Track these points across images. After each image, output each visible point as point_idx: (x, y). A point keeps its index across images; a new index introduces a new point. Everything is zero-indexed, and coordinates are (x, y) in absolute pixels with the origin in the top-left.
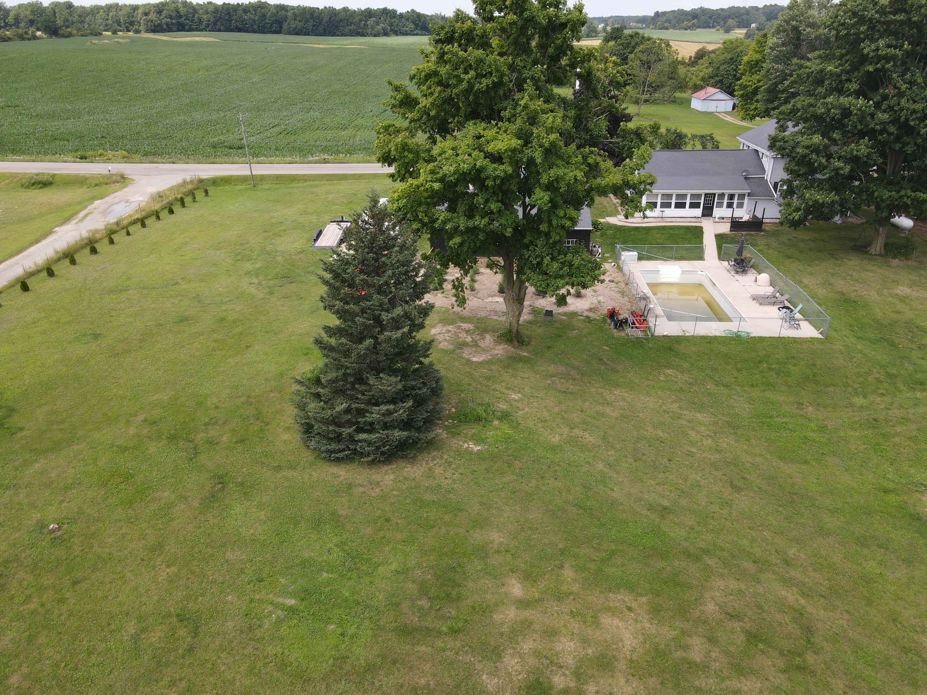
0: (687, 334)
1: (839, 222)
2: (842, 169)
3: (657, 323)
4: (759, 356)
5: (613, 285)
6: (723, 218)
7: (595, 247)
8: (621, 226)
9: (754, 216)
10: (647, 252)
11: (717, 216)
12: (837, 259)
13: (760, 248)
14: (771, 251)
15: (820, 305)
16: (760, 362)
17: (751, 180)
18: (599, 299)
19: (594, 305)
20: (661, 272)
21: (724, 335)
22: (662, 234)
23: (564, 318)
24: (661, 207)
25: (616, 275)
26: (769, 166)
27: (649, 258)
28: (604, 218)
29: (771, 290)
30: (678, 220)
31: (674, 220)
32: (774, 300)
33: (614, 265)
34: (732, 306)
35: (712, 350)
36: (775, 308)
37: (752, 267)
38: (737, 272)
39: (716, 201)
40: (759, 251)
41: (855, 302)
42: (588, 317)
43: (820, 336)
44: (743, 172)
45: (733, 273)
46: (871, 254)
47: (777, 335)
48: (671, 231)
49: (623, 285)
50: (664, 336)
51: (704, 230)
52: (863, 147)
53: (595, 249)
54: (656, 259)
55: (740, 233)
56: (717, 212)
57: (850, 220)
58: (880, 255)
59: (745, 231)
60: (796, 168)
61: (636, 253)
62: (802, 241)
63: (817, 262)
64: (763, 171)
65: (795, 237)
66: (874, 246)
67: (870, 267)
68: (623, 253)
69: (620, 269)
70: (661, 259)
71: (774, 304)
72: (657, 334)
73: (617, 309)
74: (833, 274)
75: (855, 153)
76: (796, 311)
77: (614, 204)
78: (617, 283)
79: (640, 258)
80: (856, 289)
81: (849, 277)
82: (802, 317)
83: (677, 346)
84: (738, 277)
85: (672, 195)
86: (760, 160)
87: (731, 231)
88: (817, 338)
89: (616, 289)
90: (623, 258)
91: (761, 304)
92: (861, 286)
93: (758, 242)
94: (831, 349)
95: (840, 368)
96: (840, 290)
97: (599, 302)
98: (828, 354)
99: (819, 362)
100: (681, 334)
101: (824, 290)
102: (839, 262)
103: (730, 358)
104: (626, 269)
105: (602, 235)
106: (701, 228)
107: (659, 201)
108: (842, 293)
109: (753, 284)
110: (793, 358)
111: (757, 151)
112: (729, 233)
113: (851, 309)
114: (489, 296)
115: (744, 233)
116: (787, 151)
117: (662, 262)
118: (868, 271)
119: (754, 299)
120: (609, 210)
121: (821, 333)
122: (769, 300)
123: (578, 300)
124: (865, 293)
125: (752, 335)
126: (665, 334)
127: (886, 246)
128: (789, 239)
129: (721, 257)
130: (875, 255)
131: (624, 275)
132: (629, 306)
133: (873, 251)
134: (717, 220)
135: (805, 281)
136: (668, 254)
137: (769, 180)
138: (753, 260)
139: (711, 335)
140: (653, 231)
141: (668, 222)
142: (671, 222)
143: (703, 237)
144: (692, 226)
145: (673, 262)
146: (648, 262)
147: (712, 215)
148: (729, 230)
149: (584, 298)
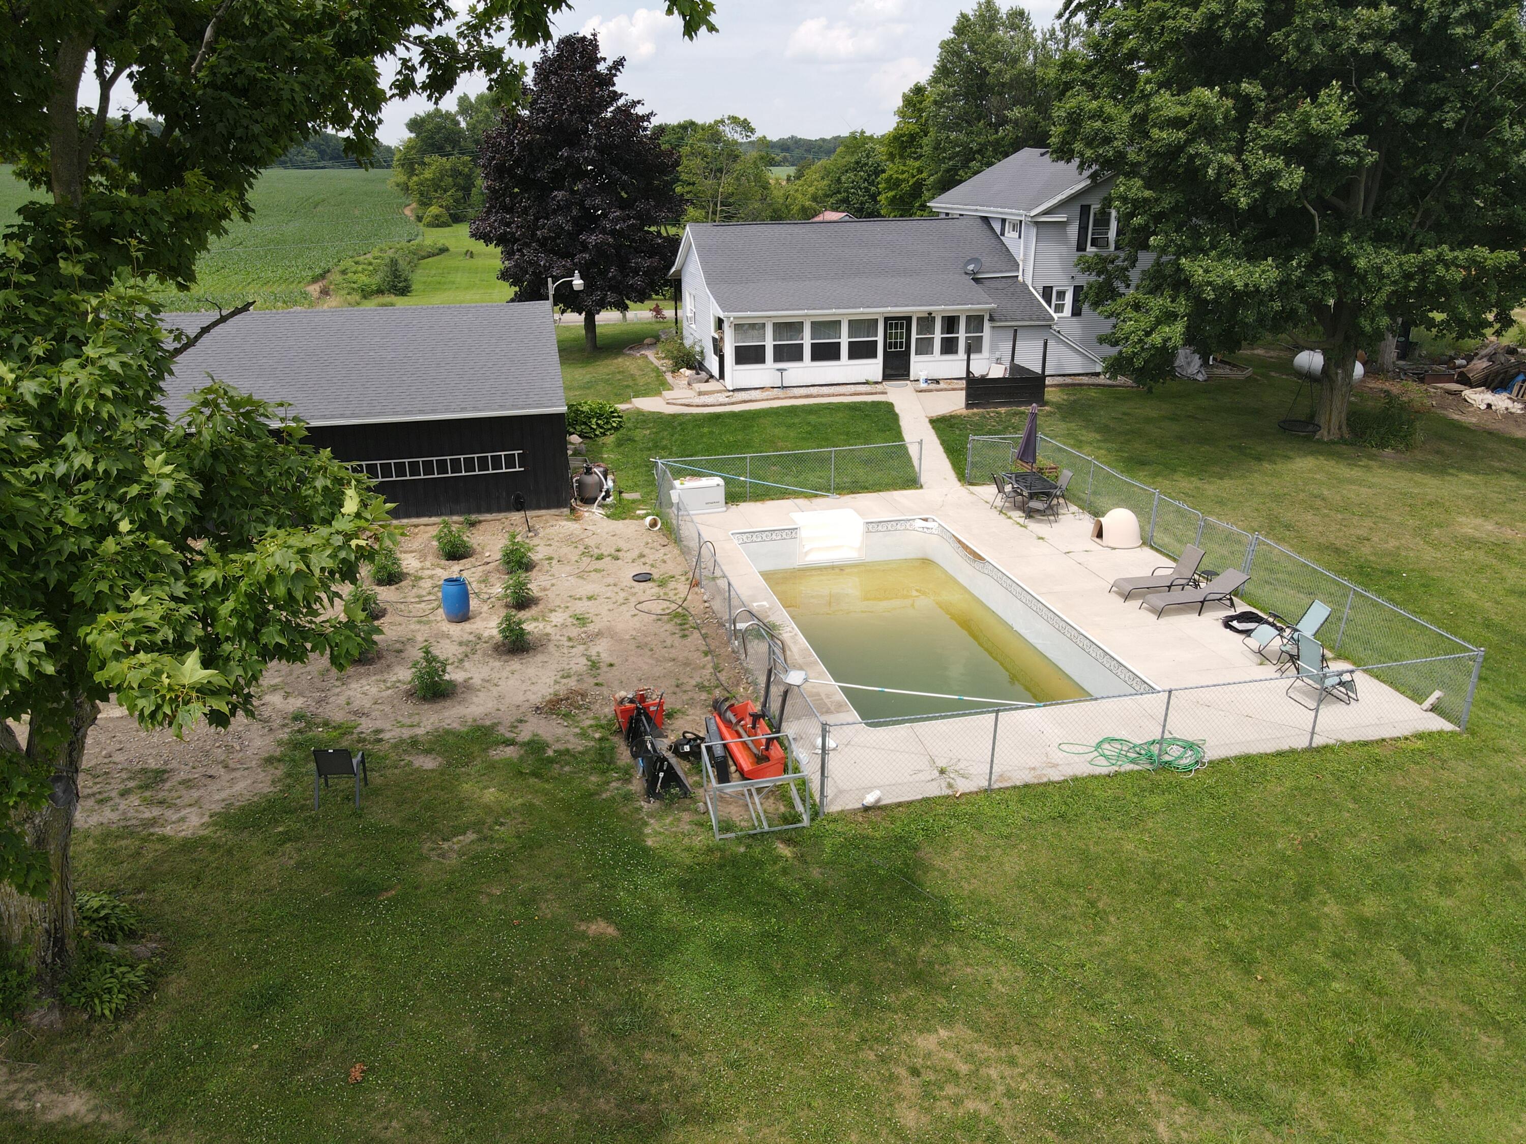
0: (963, 786)
3: (831, 743)
4: (1286, 860)
5: (650, 589)
6: (937, 381)
7: (589, 471)
8: (674, 416)
9: (1015, 368)
10: (752, 476)
11: (923, 376)
17: (987, 282)
18: (593, 652)
19: (572, 683)
20: (803, 533)
21: (1104, 766)
22: (789, 426)
23: (428, 763)
24: (776, 359)
25: (659, 555)
26: (1026, 252)
27: (761, 495)
28: (627, 400)
29: (1159, 560)
30: (825, 390)
31: (814, 390)
33: (654, 524)
36: (1213, 619)
37: (1065, 497)
38: (1030, 514)
39: (914, 336)
41: (1390, 572)
42: (535, 747)
43: (1443, 725)
44: (969, 262)
45: (1018, 515)
46: (1320, 442)
47: (1301, 743)
48: (812, 418)
49: (683, 588)
50: (866, 809)
51: (897, 410)
53: (589, 479)
54: (783, 494)
55: (992, 411)
56: (920, 366)
58: (1343, 441)
59: (1003, 404)
61: (718, 481)
64: (1013, 263)
66: (1323, 419)
68: (677, 483)
69: (671, 533)
70: (799, 495)
71: (1201, 606)
72: (833, 807)
73: (653, 699)
74: (1276, 498)
78: (662, 584)
79: (733, 497)
80: (1361, 533)
81: (1320, 502)
84: (1036, 527)
85: (800, 325)
86: (998, 237)
87: (968, 406)
88: (1440, 733)
89: (658, 607)
90: (674, 496)
91: (1160, 613)
96: (1324, 541)
97: (594, 665)
100: (935, 789)
101: (1286, 546)
104: (687, 531)
105: (619, 444)
106: (889, 407)
107: (769, 344)
108: (1337, 550)
109: (1093, 545)
111: (986, 219)
112: (965, 412)
115: (1002, 410)
117: (801, 502)
119: (1127, 596)
121: (1433, 709)
122: (1177, 596)
123: (515, 664)
124: (1394, 542)
125: (1212, 753)
126: (870, 797)
127: (1349, 423)
129: (965, 476)
131: (685, 551)
132: (709, 670)
134: (923, 385)
136: (813, 478)
137: (1029, 282)
138: (1068, 475)
140: (762, 421)
141: (800, 397)
142: (807, 396)
143: (899, 426)
144: (865, 403)
145: (832, 500)
146: (759, 505)
147: (908, 375)
148: (963, 405)
149: (540, 658)
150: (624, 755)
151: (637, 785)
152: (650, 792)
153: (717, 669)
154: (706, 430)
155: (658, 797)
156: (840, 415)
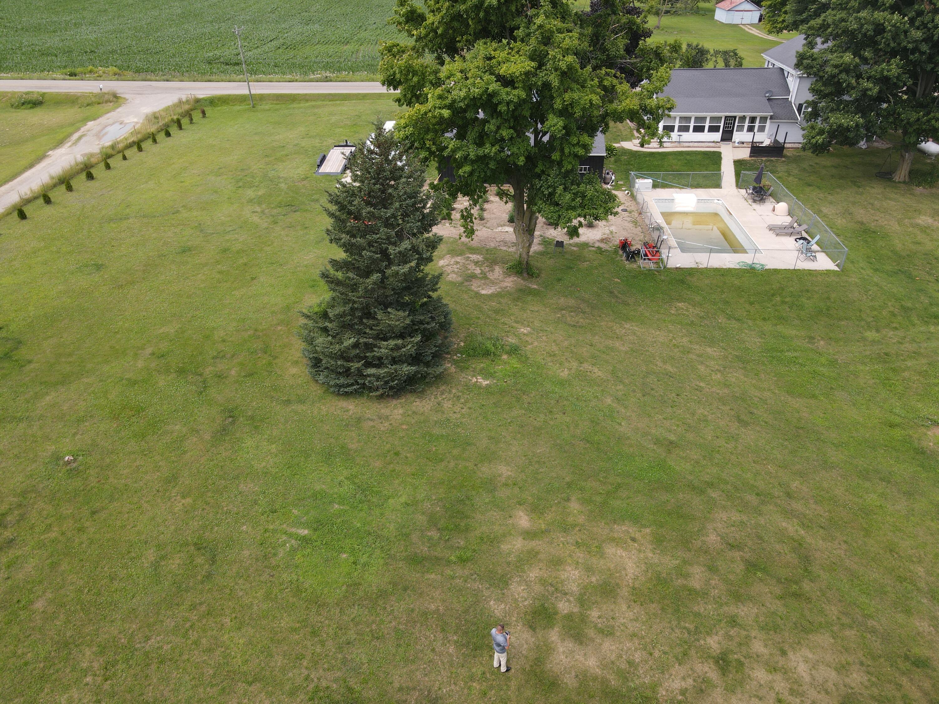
0: (701, 266)
1: (864, 147)
2: (870, 89)
3: (670, 255)
4: (773, 289)
5: (626, 214)
6: (743, 143)
7: (608, 174)
8: (636, 152)
9: (776, 141)
10: (663, 179)
11: (737, 141)
12: (859, 187)
13: (780, 175)
14: (791, 178)
15: (838, 235)
16: (773, 295)
17: (774, 101)
18: (611, 229)
19: (606, 236)
20: (676, 201)
21: (738, 267)
22: (679, 160)
23: (575, 249)
24: (679, 131)
25: (629, 204)
26: (794, 86)
27: (664, 186)
28: (618, 142)
29: (788, 219)
30: (696, 144)
31: (691, 144)
32: (791, 230)
33: (628, 193)
34: (747, 236)
35: (725, 283)
36: (792, 239)
37: (770, 195)
38: (755, 201)
39: (736, 124)
40: (779, 178)
41: (874, 232)
42: (599, 248)
43: (836, 269)
44: (766, 93)
45: (750, 201)
46: (895, 182)
47: (792, 267)
48: (688, 157)
49: (636, 215)
50: (677, 268)
51: (722, 156)
52: (894, 66)
53: (608, 176)
54: (672, 187)
55: (759, 159)
56: (737, 136)
57: (876, 144)
58: (904, 182)
59: (765, 156)
60: (823, 88)
61: (650, 181)
62: (825, 167)
63: (838, 190)
64: (788, 91)
65: (817, 164)
66: (898, 172)
67: (893, 196)
68: (637, 180)
69: (633, 197)
70: (676, 187)
71: (791, 234)
72: (669, 266)
73: (629, 240)
74: (854, 203)
75: (885, 73)
76: (813, 242)
77: (630, 128)
78: (630, 213)
79: (655, 186)
80: (876, 218)
81: (870, 206)
82: (818, 248)
83: (688, 278)
84: (755, 206)
85: (690, 118)
86: (785, 79)
87: (750, 156)
88: (833, 270)
89: (629, 219)
90: (637, 186)
91: (777, 235)
92: (882, 215)
93: (779, 169)
94: (847, 281)
95: (854, 301)
96: (860, 220)
97: (611, 232)
98: (843, 286)
99: (833, 296)
100: (693, 266)
101: (844, 220)
102: (861, 190)
103: (743, 291)
104: (639, 197)
105: (616, 161)
106: (719, 154)
107: (677, 125)
108: (862, 223)
109: (771, 214)
110: (808, 291)
111: (782, 70)
112: (749, 158)
113: (869, 240)
114: (499, 225)
115: (764, 159)
116: (815, 69)
117: (678, 190)
118: (890, 199)
119: (770, 230)
120: (624, 133)
121: (837, 265)
122: (786, 231)
123: (590, 230)
124: (886, 222)
125: (767, 267)
126: (678, 266)
127: (910, 173)
128: (810, 165)
129: (739, 185)
130: (899, 182)
131: (638, 203)
132: (643, 236)
133: (897, 178)
134: (736, 145)
135: (825, 210)
136: (683, 182)
137: (793, 102)
138: (772, 188)
139: (724, 267)
140: (669, 157)
141: (686, 147)
142: (689, 147)
143: (721, 163)
144: (710, 152)
145: (689, 190)
146: (663, 189)
147: (731, 140)
148: (748, 155)
149: (596, 229)
150: (621, 252)
151: (624, 258)
152: (627, 259)
153: (645, 237)
154: (647, 159)
155: (629, 261)
156: (699, 156)
